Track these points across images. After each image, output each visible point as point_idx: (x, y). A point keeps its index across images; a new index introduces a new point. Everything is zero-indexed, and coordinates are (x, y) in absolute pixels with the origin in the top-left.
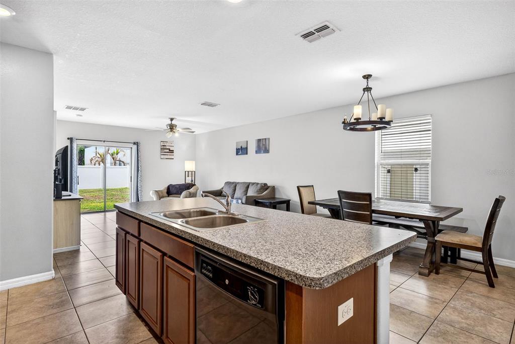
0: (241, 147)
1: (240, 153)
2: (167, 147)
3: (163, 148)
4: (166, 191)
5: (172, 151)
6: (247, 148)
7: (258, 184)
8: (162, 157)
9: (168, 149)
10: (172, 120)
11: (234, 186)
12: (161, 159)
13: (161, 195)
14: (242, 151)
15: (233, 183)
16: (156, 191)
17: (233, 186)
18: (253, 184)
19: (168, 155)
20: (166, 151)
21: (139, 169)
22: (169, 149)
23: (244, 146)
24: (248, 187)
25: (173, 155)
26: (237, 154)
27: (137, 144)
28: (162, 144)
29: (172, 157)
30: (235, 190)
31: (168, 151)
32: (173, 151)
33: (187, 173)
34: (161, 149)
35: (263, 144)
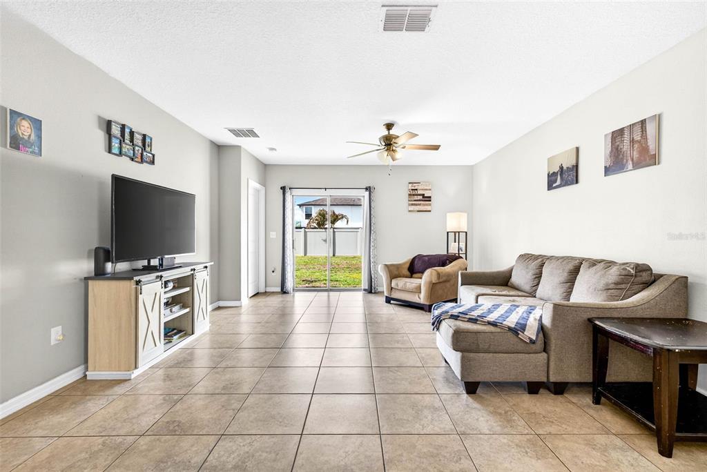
0: (561, 168)
1: (558, 182)
2: (420, 192)
3: (413, 193)
4: (408, 265)
5: (428, 199)
6: (576, 167)
7: (610, 264)
8: (412, 208)
9: (420, 195)
10: (389, 126)
11: (538, 264)
12: (410, 211)
13: (396, 273)
14: (564, 176)
15: (537, 257)
16: (386, 265)
17: (534, 265)
18: (594, 263)
19: (420, 205)
20: (416, 198)
21: (372, 228)
22: (423, 195)
23: (568, 163)
24: (575, 272)
25: (430, 205)
26: (550, 187)
27: (368, 189)
28: (410, 187)
29: (428, 208)
30: (538, 276)
31: (421, 197)
32: (430, 197)
33: (451, 236)
34: (410, 195)
35: (632, 141)
